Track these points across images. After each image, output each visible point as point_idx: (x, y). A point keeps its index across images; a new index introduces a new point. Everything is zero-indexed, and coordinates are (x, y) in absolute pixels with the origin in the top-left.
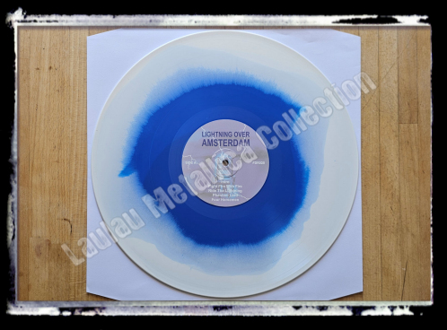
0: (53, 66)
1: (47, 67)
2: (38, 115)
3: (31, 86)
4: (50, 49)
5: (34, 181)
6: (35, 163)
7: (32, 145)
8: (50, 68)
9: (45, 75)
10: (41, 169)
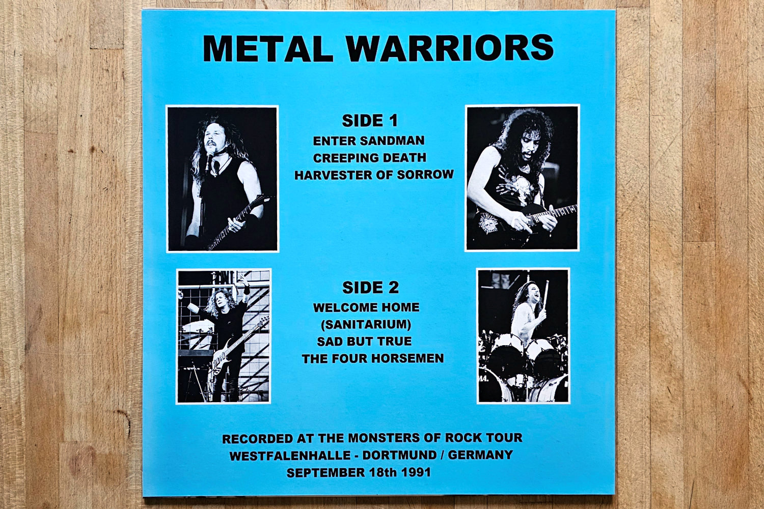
0: (96, 145)
1: (86, 148)
2: (73, 232)
3: (61, 182)
4: (92, 115)
5: (66, 346)
6: (68, 315)
7: (63, 284)
8: (93, 149)
9: (83, 161)
10: (79, 325)
